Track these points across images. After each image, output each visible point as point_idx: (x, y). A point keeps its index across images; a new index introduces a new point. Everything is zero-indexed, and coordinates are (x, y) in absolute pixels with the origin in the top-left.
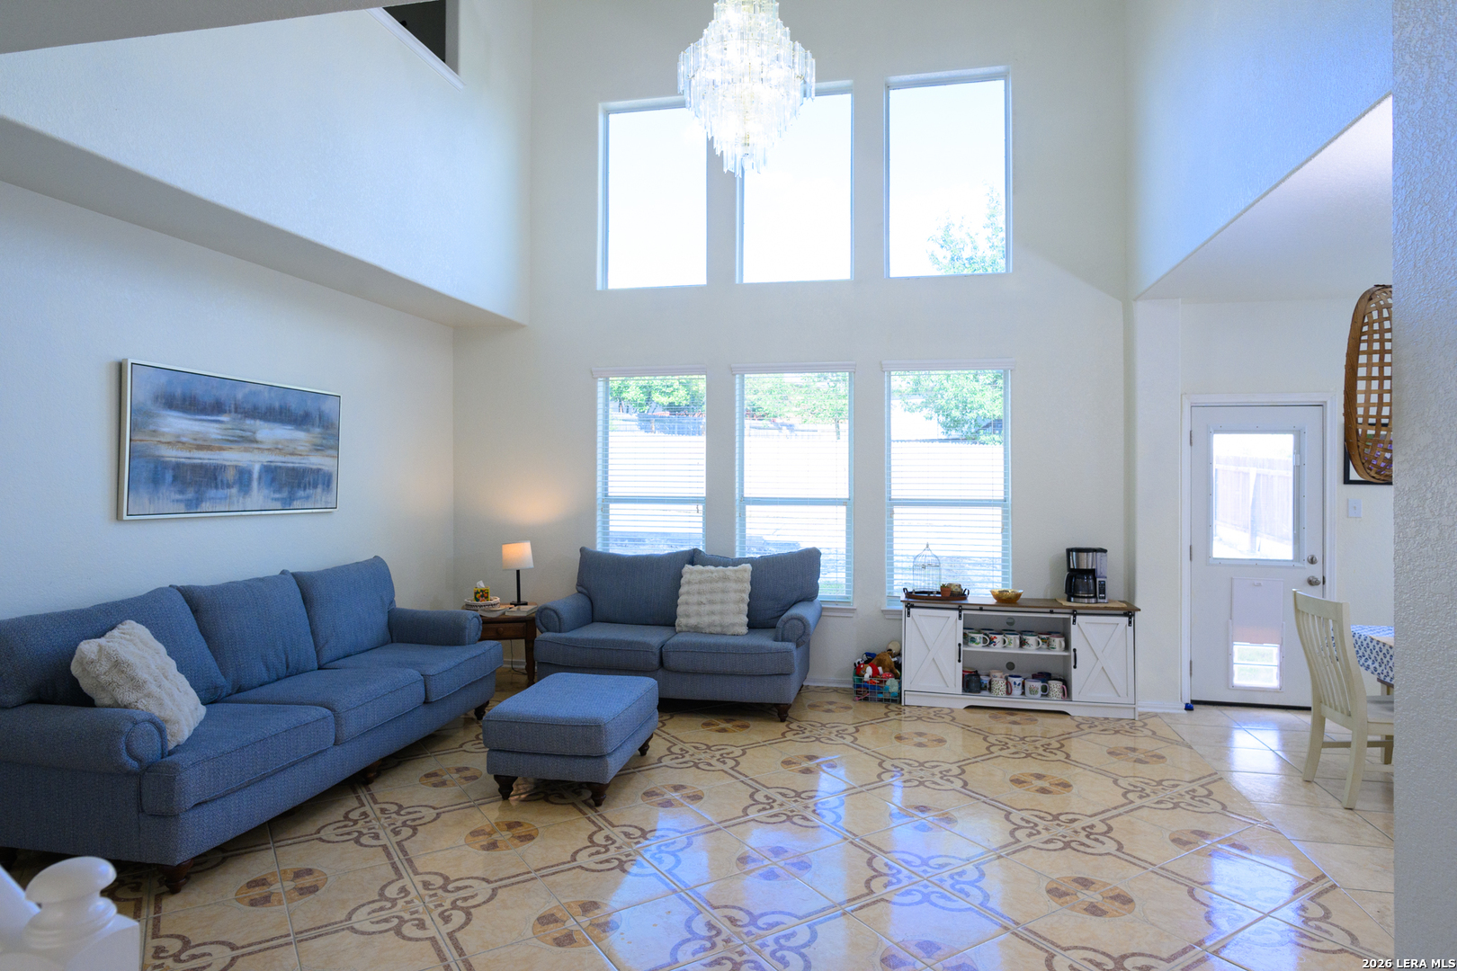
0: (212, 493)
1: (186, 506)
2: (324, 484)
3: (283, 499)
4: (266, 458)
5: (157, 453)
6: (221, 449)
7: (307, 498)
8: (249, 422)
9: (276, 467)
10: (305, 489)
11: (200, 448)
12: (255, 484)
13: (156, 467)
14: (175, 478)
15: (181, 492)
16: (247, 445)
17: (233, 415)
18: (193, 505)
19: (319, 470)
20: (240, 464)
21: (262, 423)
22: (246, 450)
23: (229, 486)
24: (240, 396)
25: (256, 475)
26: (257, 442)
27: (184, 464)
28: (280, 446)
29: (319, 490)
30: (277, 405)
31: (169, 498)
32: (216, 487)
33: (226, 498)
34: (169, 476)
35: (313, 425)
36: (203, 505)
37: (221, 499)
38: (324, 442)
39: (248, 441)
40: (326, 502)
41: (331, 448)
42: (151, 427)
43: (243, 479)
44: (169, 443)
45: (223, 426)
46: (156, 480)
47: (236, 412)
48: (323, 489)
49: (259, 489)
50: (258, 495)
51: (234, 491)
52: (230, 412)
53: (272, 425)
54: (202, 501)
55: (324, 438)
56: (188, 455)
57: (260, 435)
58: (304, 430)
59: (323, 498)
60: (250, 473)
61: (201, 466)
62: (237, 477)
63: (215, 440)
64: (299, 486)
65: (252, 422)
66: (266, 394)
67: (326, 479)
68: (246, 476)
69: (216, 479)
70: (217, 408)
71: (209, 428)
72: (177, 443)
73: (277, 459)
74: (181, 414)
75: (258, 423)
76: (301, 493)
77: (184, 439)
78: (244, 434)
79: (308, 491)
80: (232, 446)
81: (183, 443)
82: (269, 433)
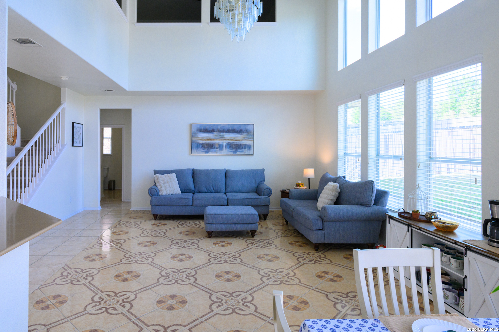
0: (212, 150)
1: (205, 152)
2: (248, 148)
3: (233, 151)
4: (228, 142)
5: (198, 141)
6: (214, 140)
7: (242, 151)
8: (222, 134)
9: (231, 144)
10: (241, 149)
11: (208, 140)
12: (224, 148)
13: (198, 144)
14: (202, 147)
15: (204, 149)
16: (222, 139)
17: (217, 132)
18: (207, 153)
19: (246, 144)
20: (220, 143)
21: (226, 133)
22: (221, 140)
23: (216, 148)
24: (219, 127)
25: (224, 146)
26: (224, 138)
27: (204, 144)
28: (232, 139)
29: (246, 150)
30: (231, 129)
31: (201, 151)
32: (213, 148)
33: (216, 151)
34: (201, 146)
35: (243, 133)
36: (210, 152)
37: (214, 151)
38: (248, 137)
39: (222, 138)
40: (249, 153)
41: (251, 138)
42: (196, 136)
43: (220, 147)
44: (200, 139)
45: (215, 135)
46: (197, 147)
47: (218, 131)
48: (248, 149)
49: (225, 149)
50: (225, 151)
51: (218, 149)
52: (216, 131)
53: (229, 134)
54: (209, 151)
55: (248, 136)
56: (205, 142)
57: (225, 136)
58: (240, 134)
59: (248, 152)
60: (223, 146)
61: (209, 144)
62: (219, 146)
63: (213, 138)
64: (239, 148)
65: (223, 133)
66: (227, 126)
67: (249, 147)
68: (221, 146)
69: (213, 147)
70: (213, 131)
71: (211, 136)
72: (203, 139)
73: (231, 142)
74: (203, 133)
75: (225, 133)
76: (240, 150)
77: (204, 138)
78: (220, 136)
79: (242, 150)
80: (217, 139)
81: (204, 139)
82: (227, 136)
